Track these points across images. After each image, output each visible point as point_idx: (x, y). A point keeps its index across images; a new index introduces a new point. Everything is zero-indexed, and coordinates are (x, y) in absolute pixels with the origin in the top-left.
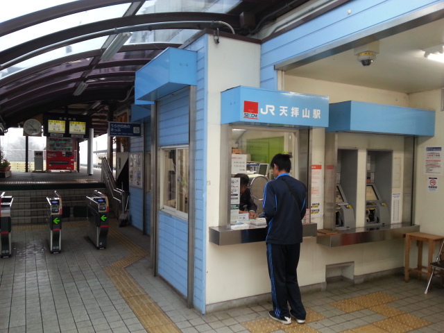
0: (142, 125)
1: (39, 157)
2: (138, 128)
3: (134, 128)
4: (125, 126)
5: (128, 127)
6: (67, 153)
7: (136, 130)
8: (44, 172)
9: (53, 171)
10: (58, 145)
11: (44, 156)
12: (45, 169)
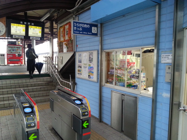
0: (99, 25)
1: (2, 57)
2: (96, 28)
3: (93, 28)
4: (86, 25)
5: (88, 26)
6: (18, 54)
7: (94, 30)
8: (6, 66)
9: (11, 65)
10: (13, 50)
11: (6, 56)
12: (6, 64)
